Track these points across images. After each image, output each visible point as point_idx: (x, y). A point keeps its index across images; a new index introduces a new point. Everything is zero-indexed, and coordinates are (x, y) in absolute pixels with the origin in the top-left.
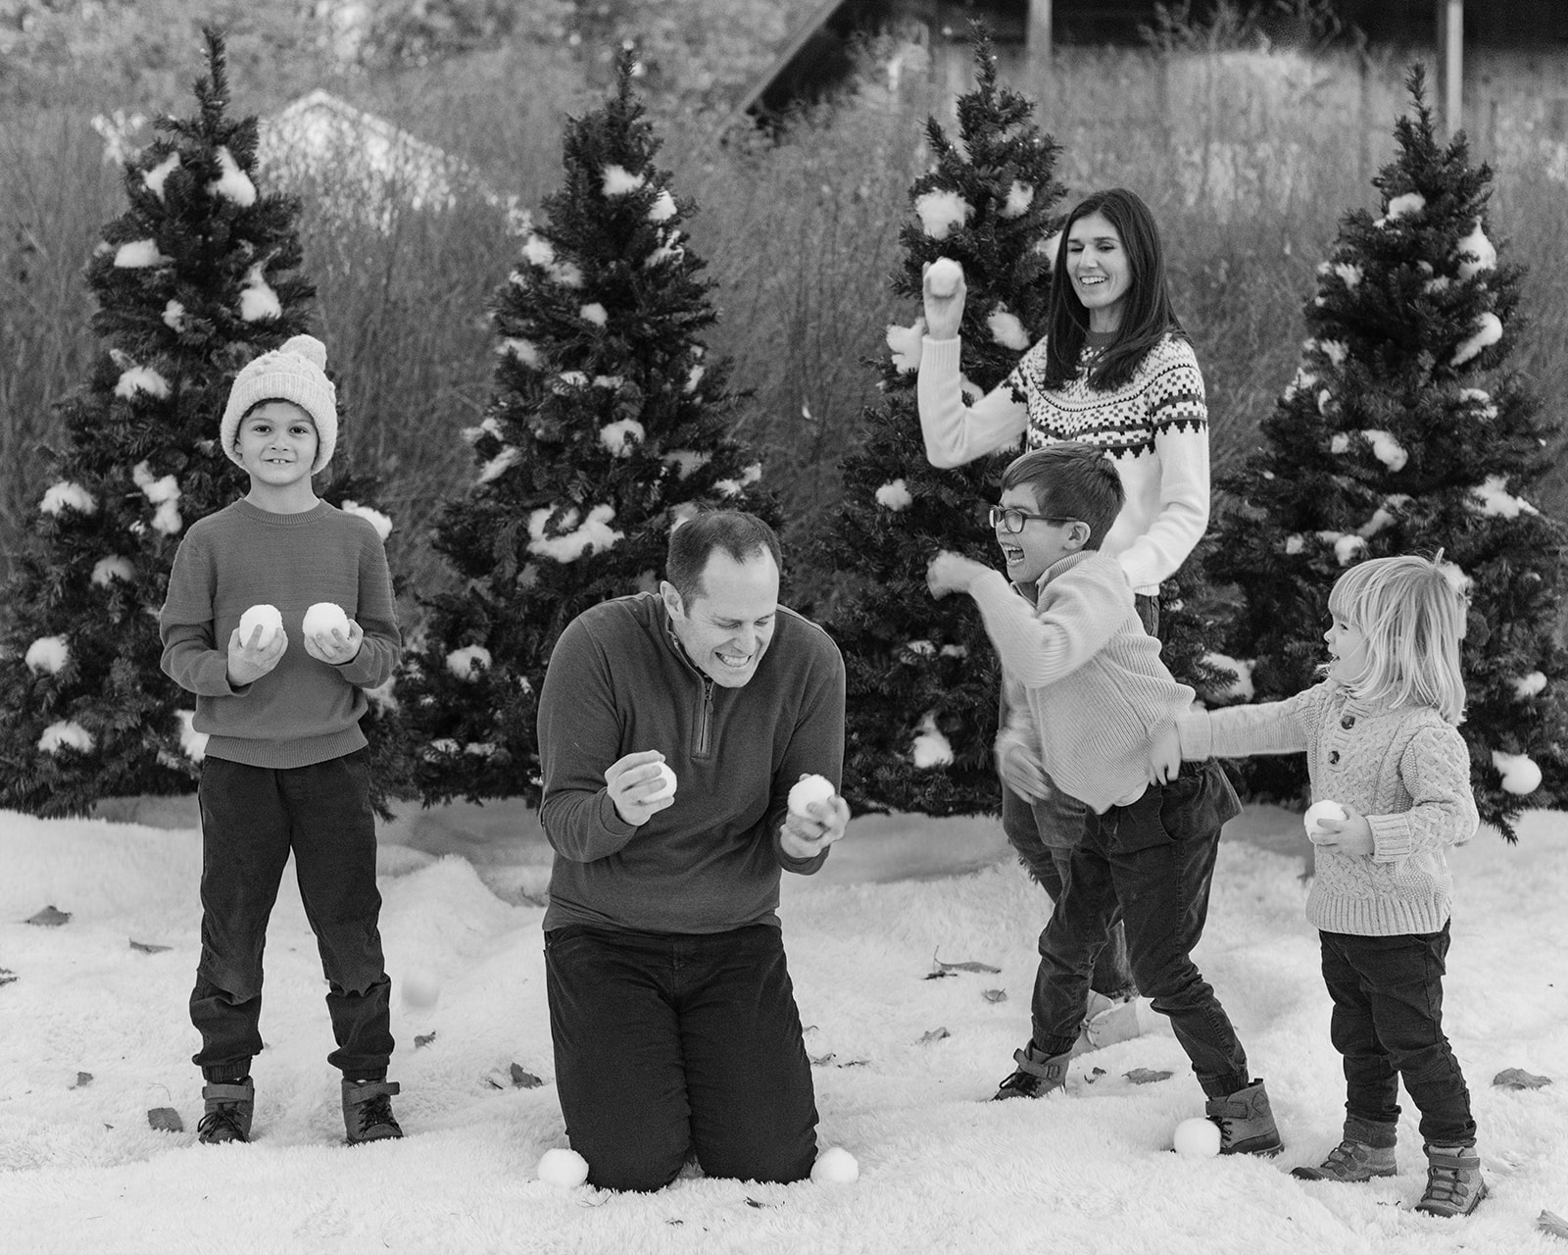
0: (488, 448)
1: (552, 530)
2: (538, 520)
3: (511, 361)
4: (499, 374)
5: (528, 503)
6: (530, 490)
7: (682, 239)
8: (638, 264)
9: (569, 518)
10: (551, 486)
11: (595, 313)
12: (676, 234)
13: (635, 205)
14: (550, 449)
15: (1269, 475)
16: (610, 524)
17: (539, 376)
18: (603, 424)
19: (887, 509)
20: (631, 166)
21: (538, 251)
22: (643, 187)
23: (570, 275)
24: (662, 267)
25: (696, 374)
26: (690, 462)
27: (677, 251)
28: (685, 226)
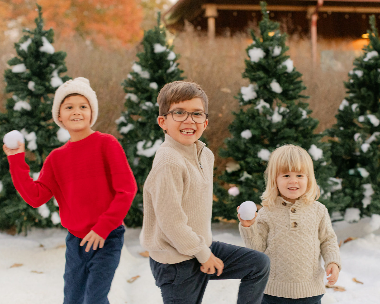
0: (123, 124)
1: (145, 147)
2: (140, 145)
3: (129, 100)
4: (125, 104)
5: (136, 140)
6: (137, 136)
7: (178, 64)
8: (165, 72)
9: (150, 144)
10: (144, 135)
11: (154, 86)
13: (164, 55)
14: (142, 125)
15: (342, 128)
17: (138, 104)
19: (244, 139)
20: (162, 43)
21: (137, 68)
22: (166, 50)
23: (146, 75)
24: (173, 72)
27: (176, 68)
28: (178, 61)
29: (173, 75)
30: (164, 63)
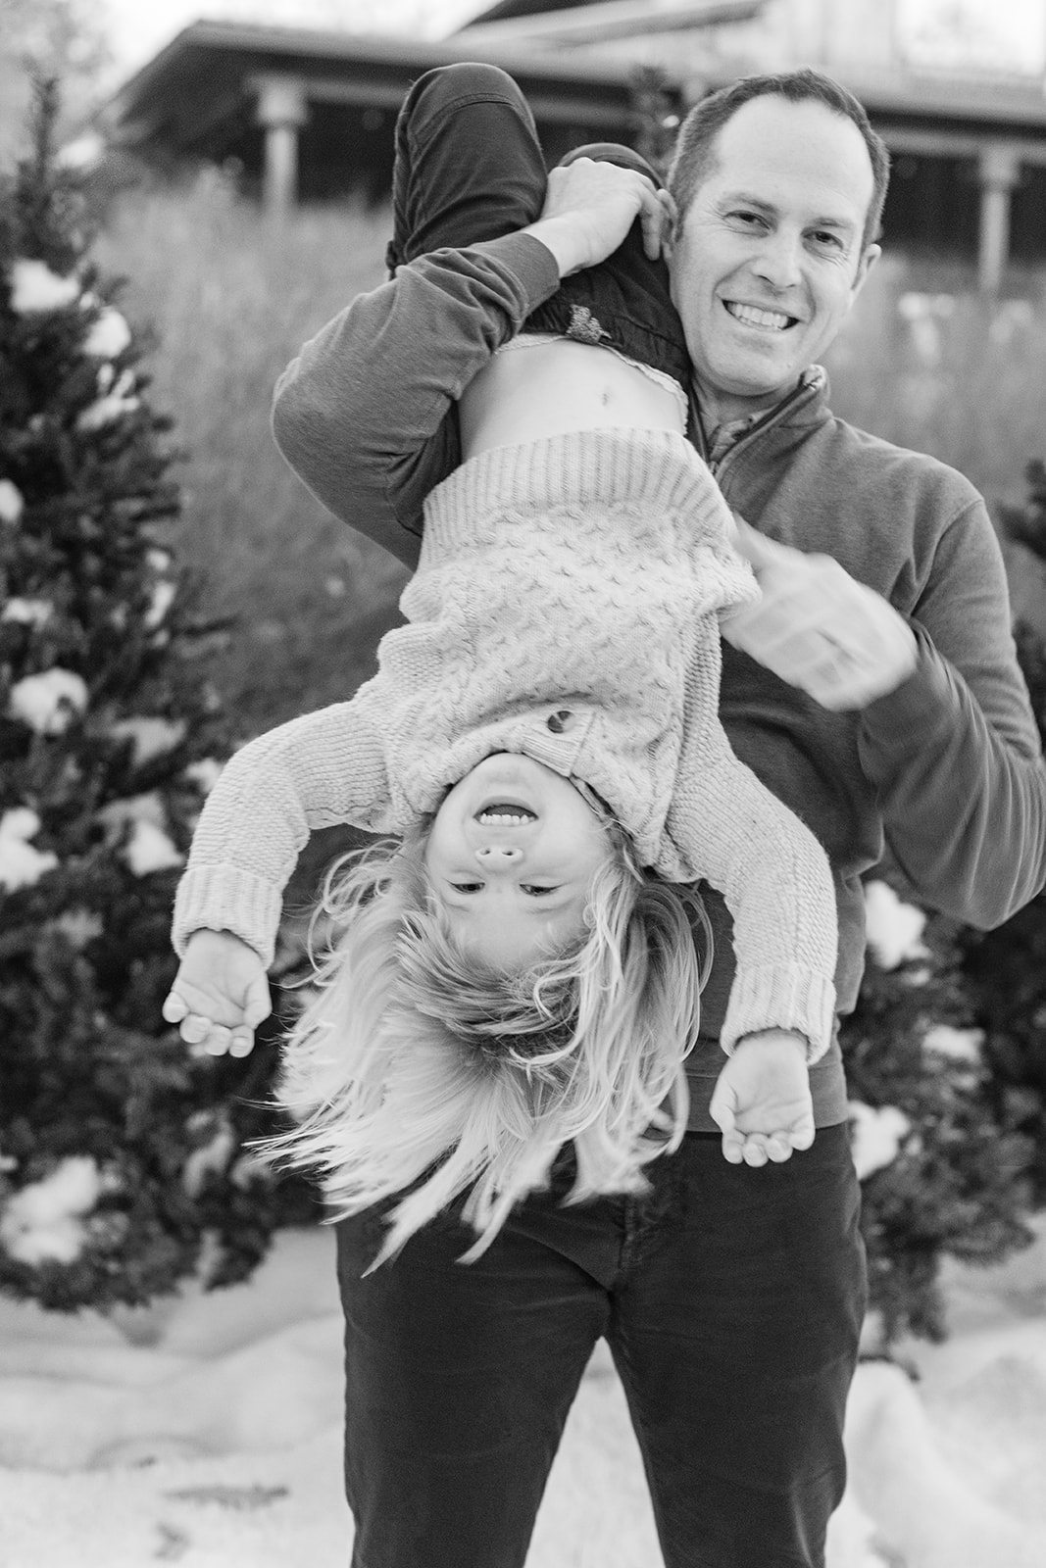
7: (140, 385)
8: (70, 421)
12: (127, 379)
13: (64, 329)
16: (34, 842)
18: (18, 676)
20: (59, 260)
22: (76, 301)
24: (110, 429)
25: (163, 597)
26: (153, 737)
27: (132, 404)
28: (143, 367)
29: (113, 442)
30: (64, 369)
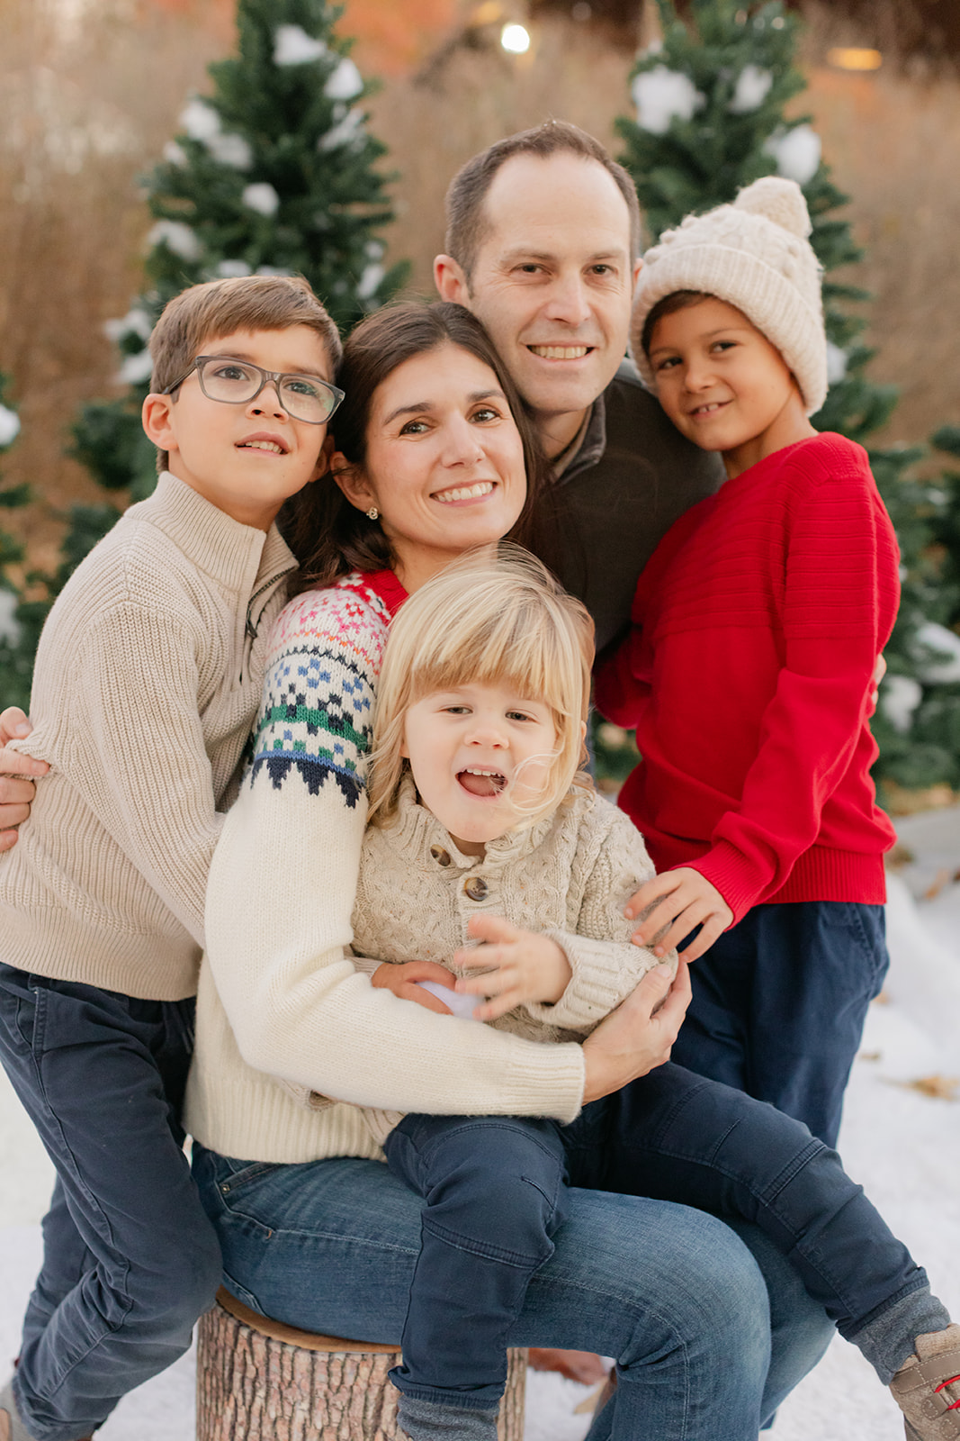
0: (134, 345)
3: (164, 249)
4: (150, 263)
7: (366, 118)
8: (312, 144)
11: (262, 198)
12: (355, 115)
13: (311, 76)
20: (312, 27)
21: (201, 122)
22: (322, 57)
23: (234, 152)
24: (339, 151)
25: (373, 276)
27: (359, 133)
28: (368, 105)
29: (340, 161)
30: (310, 107)
